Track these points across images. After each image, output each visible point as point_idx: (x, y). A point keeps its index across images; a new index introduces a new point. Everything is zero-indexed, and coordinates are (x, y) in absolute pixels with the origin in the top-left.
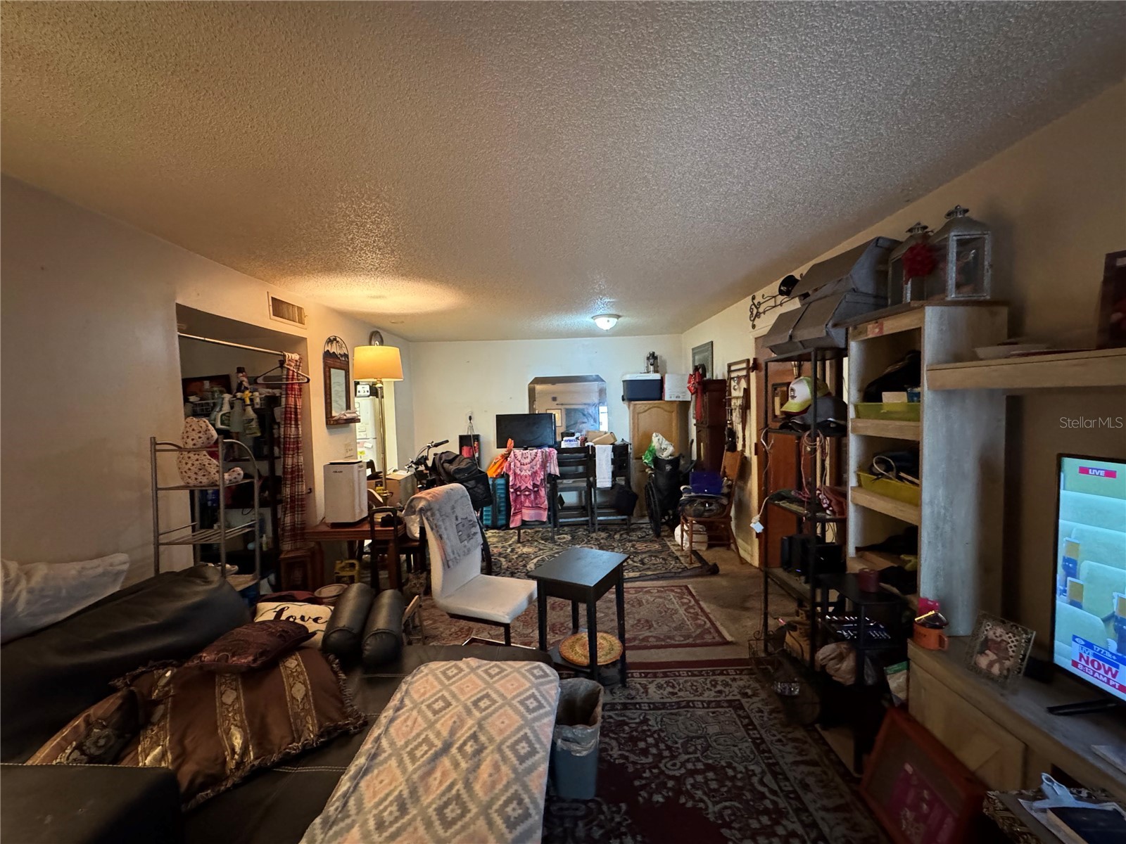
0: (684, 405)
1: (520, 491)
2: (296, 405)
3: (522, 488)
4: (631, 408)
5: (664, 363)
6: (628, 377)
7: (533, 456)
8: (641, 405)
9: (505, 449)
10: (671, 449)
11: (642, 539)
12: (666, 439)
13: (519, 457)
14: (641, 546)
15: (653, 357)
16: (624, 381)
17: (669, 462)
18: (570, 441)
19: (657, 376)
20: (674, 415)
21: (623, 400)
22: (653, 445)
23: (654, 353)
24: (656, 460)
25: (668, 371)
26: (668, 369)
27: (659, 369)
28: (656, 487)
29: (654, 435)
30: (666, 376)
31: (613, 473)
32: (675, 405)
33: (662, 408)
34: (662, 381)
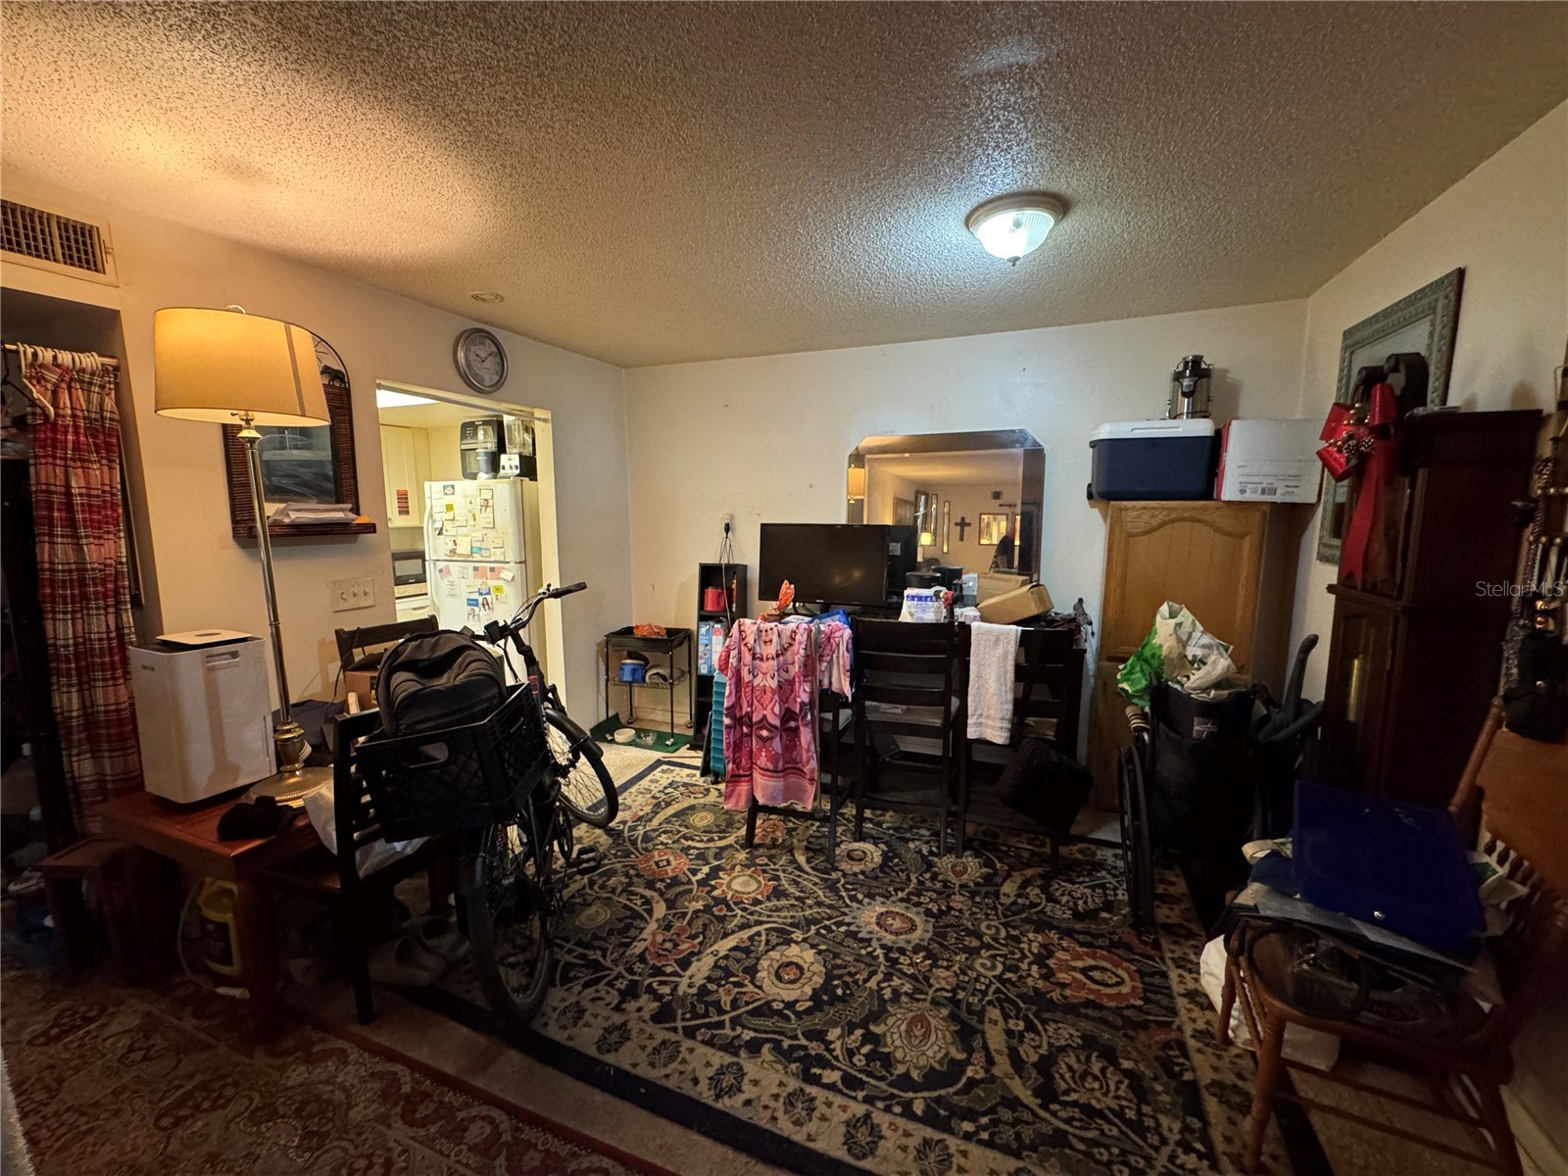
0: (1288, 520)
1: (750, 726)
2: (68, 486)
3: (755, 719)
4: (1108, 522)
5: (1233, 391)
6: (1106, 432)
7: (785, 640)
8: (1142, 513)
9: (774, 604)
10: (1220, 664)
11: (1084, 927)
12: (1207, 630)
13: (750, 640)
14: (1070, 961)
15: (1196, 369)
16: (1093, 444)
17: (1207, 710)
18: (920, 598)
19: (1203, 428)
20: (1247, 543)
21: (1090, 496)
22: (1156, 641)
23: (1197, 361)
24: (1161, 695)
25: (1242, 410)
26: (1245, 405)
27: (1212, 407)
28: (1150, 776)
29: (1164, 609)
30: (1235, 427)
31: (1017, 703)
32: (1256, 518)
33: (1210, 525)
34: (1215, 445)
